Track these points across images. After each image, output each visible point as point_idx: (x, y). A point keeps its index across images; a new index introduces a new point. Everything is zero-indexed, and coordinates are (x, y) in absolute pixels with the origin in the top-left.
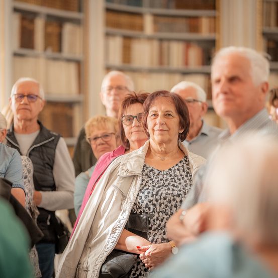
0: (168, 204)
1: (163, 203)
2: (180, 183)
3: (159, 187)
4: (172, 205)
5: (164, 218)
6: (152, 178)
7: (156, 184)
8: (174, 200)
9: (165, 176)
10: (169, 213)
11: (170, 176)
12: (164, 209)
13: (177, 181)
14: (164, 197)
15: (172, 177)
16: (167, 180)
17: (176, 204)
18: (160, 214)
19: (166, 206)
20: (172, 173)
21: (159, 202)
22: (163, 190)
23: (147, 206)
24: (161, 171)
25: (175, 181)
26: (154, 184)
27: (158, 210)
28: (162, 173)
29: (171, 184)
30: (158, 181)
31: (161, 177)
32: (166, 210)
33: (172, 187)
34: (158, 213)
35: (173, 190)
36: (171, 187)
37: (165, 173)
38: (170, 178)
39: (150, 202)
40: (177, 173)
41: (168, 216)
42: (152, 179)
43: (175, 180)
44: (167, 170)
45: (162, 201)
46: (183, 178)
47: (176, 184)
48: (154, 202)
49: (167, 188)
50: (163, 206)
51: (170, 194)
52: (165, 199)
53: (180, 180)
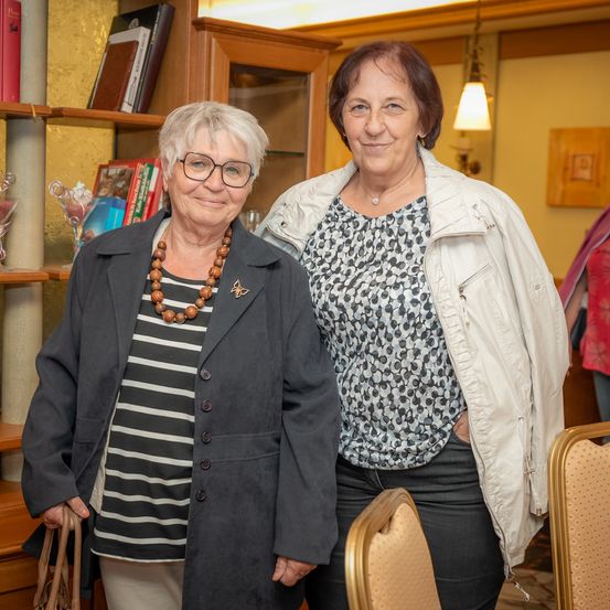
0: (373, 306)
1: (361, 304)
2: (410, 256)
3: (361, 265)
4: (380, 307)
5: (366, 333)
6: (350, 238)
7: (356, 258)
8: (385, 296)
9: (378, 233)
10: (376, 324)
11: (390, 235)
12: (364, 317)
13: (404, 247)
14: (364, 292)
15: (393, 237)
16: (380, 246)
17: (389, 305)
18: (357, 324)
19: (368, 309)
20: (394, 227)
21: (351, 301)
22: (367, 273)
23: (325, 307)
24: (370, 220)
25: (399, 250)
26: (353, 257)
27: (351, 319)
28: (373, 226)
29: (389, 258)
30: (362, 248)
31: (368, 236)
32: (368, 318)
33: (389, 266)
34: (353, 323)
35: (389, 274)
36: (386, 266)
37: (379, 225)
38: (388, 239)
39: (332, 300)
40: (407, 226)
41: (374, 330)
42: (349, 242)
43: (399, 247)
44: (384, 218)
45: (359, 298)
46: (419, 240)
47: (399, 258)
48: (341, 301)
49: (376, 269)
50: (361, 310)
51: (378, 284)
52: (365, 294)
53: (409, 244)
